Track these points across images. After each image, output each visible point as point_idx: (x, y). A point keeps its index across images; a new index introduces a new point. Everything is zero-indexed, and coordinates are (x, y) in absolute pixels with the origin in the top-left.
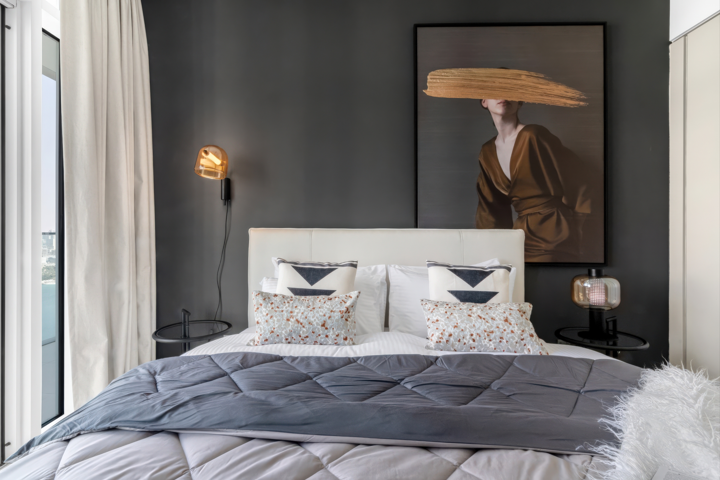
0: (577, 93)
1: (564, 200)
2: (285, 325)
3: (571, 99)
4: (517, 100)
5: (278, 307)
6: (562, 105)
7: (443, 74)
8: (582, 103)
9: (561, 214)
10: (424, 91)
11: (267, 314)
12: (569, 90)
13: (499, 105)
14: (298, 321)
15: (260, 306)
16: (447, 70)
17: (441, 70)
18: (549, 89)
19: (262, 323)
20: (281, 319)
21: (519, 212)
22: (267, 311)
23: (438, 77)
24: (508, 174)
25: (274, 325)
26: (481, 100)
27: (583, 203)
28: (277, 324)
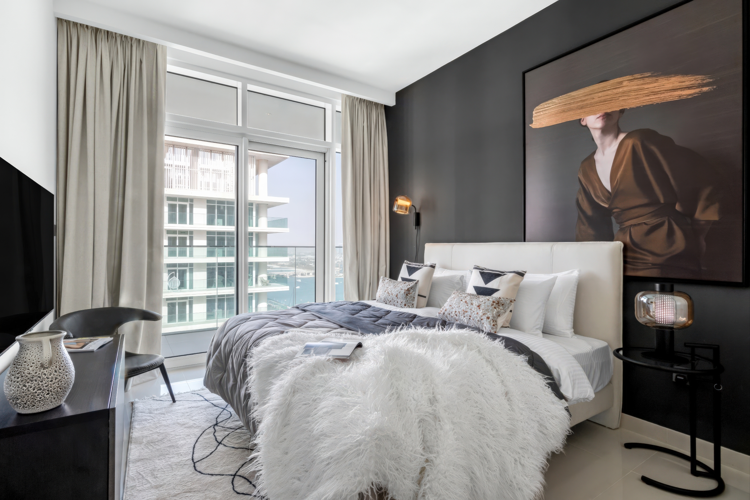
0: (697, 78)
1: (678, 207)
3: (689, 88)
4: (618, 109)
6: (677, 99)
7: (546, 106)
8: (705, 89)
9: (673, 223)
10: (530, 125)
12: (686, 78)
13: (598, 119)
16: (549, 102)
17: (544, 104)
18: (657, 86)
21: (621, 223)
23: (541, 110)
24: (608, 186)
26: (580, 120)
27: (706, 208)
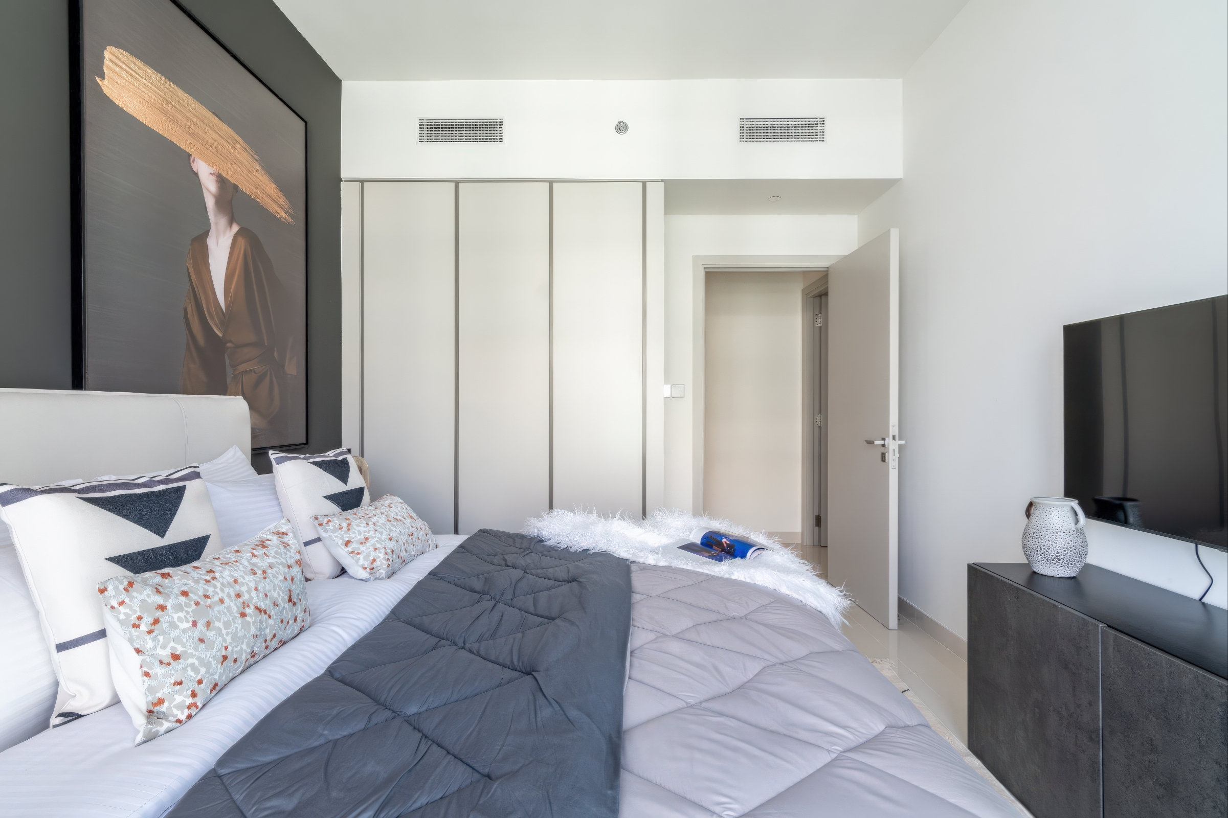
1: (276, 354)
2: (243, 627)
5: (207, 597)
9: (273, 373)
11: (194, 624)
14: (258, 609)
15: (159, 613)
19: (192, 651)
20: (231, 618)
21: (235, 365)
22: (188, 616)
24: (221, 300)
25: (225, 640)
26: (189, 155)
27: (290, 360)
28: (227, 634)
